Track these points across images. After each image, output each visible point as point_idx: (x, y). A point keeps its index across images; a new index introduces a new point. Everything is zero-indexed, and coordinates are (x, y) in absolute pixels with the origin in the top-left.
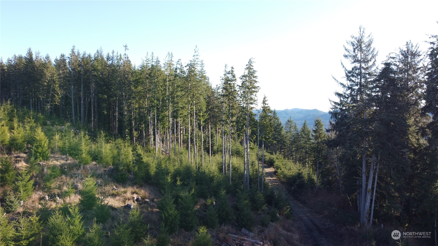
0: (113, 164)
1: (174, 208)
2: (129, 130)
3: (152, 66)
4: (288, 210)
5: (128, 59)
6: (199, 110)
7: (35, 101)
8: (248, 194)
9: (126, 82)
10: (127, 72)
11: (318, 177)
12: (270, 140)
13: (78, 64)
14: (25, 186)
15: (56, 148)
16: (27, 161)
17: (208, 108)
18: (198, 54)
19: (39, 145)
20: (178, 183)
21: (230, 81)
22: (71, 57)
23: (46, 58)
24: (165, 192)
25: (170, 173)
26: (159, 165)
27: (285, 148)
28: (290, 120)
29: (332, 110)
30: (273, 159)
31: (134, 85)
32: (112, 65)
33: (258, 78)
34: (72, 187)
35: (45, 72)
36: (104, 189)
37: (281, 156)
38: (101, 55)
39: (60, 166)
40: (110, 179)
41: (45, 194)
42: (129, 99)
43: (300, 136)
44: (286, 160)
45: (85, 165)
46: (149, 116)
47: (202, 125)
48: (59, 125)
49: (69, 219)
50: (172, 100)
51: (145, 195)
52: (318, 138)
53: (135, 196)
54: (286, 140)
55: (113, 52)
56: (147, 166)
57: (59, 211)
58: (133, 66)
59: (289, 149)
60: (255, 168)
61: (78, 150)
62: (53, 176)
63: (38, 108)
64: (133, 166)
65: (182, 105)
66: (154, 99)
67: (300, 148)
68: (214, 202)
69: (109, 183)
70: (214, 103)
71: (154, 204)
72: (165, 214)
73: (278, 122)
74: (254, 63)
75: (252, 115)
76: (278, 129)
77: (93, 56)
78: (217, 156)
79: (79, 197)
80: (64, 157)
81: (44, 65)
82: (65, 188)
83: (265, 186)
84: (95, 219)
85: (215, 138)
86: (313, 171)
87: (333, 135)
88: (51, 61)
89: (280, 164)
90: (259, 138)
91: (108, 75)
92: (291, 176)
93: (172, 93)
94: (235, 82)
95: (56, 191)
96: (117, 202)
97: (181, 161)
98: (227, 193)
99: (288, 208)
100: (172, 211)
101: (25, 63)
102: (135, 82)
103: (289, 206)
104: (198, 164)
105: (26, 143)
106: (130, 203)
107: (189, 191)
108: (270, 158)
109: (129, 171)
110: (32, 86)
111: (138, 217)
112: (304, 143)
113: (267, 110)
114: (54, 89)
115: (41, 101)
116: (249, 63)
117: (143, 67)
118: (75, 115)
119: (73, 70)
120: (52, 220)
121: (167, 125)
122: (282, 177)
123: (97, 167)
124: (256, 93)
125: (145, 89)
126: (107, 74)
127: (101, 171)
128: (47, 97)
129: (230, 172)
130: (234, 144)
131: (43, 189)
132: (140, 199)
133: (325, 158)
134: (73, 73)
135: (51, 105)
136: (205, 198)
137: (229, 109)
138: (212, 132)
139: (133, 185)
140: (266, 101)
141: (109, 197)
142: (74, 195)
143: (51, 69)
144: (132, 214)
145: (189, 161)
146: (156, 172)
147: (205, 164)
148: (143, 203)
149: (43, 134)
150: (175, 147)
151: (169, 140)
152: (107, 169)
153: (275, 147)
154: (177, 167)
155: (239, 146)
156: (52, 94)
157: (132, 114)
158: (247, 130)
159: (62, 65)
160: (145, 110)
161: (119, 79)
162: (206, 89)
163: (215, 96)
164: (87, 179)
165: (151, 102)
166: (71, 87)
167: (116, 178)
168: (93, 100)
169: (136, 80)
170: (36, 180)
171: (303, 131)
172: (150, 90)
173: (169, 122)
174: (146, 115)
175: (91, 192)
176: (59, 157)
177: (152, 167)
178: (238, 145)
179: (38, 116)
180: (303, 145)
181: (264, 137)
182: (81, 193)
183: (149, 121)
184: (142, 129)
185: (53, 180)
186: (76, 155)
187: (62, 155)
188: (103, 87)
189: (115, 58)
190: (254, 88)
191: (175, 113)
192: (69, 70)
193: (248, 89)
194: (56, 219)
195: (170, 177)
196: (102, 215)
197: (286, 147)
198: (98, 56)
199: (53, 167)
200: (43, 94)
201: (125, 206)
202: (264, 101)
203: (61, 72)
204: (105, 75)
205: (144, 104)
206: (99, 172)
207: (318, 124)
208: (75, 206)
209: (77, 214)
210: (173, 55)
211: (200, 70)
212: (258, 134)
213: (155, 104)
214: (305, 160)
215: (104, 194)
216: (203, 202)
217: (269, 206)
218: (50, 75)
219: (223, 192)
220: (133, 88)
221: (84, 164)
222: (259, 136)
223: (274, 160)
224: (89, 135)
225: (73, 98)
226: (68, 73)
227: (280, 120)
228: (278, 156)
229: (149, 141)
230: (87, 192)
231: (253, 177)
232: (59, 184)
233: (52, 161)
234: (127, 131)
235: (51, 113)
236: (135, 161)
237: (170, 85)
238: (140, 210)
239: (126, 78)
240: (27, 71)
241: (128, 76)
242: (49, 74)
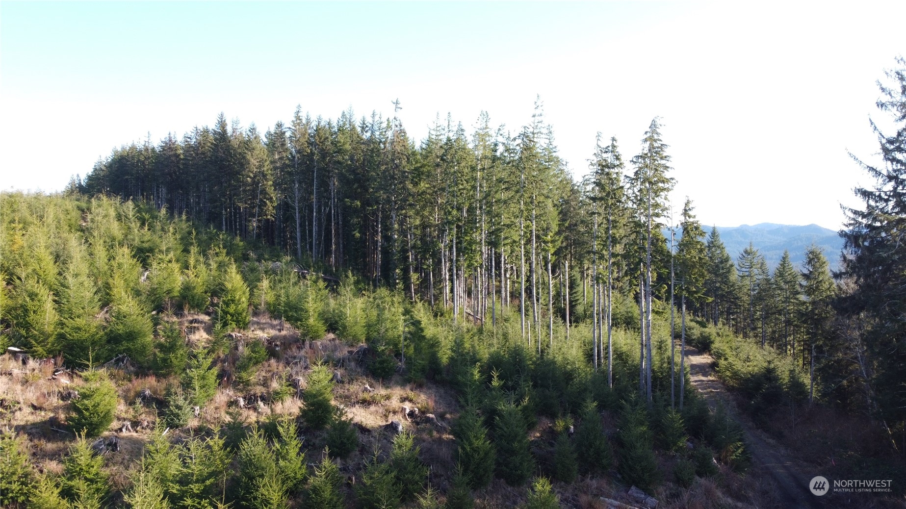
0: (367, 340)
1: (483, 436)
2: (401, 270)
3: (449, 140)
4: (740, 451)
5: (402, 128)
6: (543, 230)
7: (231, 212)
8: (645, 413)
9: (397, 175)
10: (399, 153)
11: (814, 379)
12: (699, 295)
13: (307, 141)
14: (203, 378)
15: (263, 305)
16: (209, 329)
17: (563, 225)
18: (541, 112)
19: (231, 300)
20: (495, 383)
21: (609, 168)
22: (293, 128)
23: (250, 131)
24: (466, 401)
25: (479, 361)
26: (458, 344)
27: (739, 311)
28: (749, 251)
29: (846, 229)
30: (710, 336)
31: (412, 180)
32: (371, 141)
33: (671, 159)
34: (288, 383)
35: (249, 157)
36: (347, 390)
37: (728, 330)
38: (350, 121)
39: (268, 340)
40: (359, 370)
41: (239, 394)
42: (402, 208)
43: (774, 286)
44: (739, 339)
45: (313, 340)
46: (442, 242)
47: (551, 260)
48: (271, 260)
49: (279, 447)
50: (488, 209)
51: (427, 405)
52: (814, 291)
53: (408, 406)
54: (740, 295)
55: (374, 115)
56: (434, 344)
57: (258, 431)
58: (410, 141)
59: (748, 314)
60: (665, 356)
61: (302, 310)
62: (254, 360)
63: (236, 226)
64: (405, 345)
65: (510, 218)
66: (452, 208)
67: (775, 313)
68: (572, 427)
69: (357, 377)
70: (578, 214)
71: (444, 424)
72: (465, 446)
73: (723, 255)
74: (663, 126)
75: (658, 240)
76: (723, 269)
77: (334, 123)
78: (582, 326)
79: (299, 403)
80: (276, 322)
81: (247, 145)
82: (275, 385)
83: (689, 395)
84: (327, 449)
85: (580, 289)
86: (804, 364)
87: (850, 286)
88: (259, 137)
89: (725, 348)
90: (675, 290)
91: (364, 160)
92: (750, 374)
93: (488, 195)
94: (621, 170)
95: (259, 390)
96: (372, 417)
97: (505, 336)
98: (601, 407)
99: (739, 447)
100: (480, 441)
101: (214, 142)
102: (414, 174)
103: (740, 443)
104: (541, 343)
105: (210, 294)
106: (397, 420)
107: (518, 402)
108: (701, 334)
109: (398, 354)
110: (226, 185)
111: (410, 450)
112: (783, 302)
113: (692, 230)
114: (265, 190)
115: (241, 213)
116: (650, 127)
117: (430, 142)
118: (302, 241)
119: (298, 152)
120: (246, 447)
121: (476, 262)
122: (730, 377)
123: (335, 346)
124: (666, 193)
125: (434, 187)
126: (362, 158)
127: (344, 352)
128: (252, 205)
129: (609, 362)
130: (621, 301)
131: (235, 385)
132: (417, 412)
133: (832, 337)
134: (298, 158)
135: (259, 221)
136: (553, 416)
137: (608, 229)
138: (574, 276)
139: (403, 383)
140: (690, 209)
141: (357, 406)
142: (290, 399)
143: (258, 152)
144: (398, 443)
145: (522, 336)
146: (451, 359)
147: (555, 343)
148: (423, 420)
149: (239, 277)
150: (493, 305)
151: (482, 291)
152: (355, 350)
153: (715, 308)
154: (496, 348)
155: (632, 307)
156: (261, 200)
157: (407, 237)
158: (648, 272)
159: (278, 144)
160: (435, 231)
161: (383, 168)
162: (558, 186)
163: (581, 199)
164: (315, 368)
165: (445, 214)
166: (295, 186)
167: (372, 368)
168: (334, 210)
169: (416, 169)
170: (223, 366)
171: (780, 273)
172: (443, 189)
173: (482, 254)
174: (435, 240)
175: (322, 394)
176: (268, 323)
177: (444, 346)
178: (631, 305)
179: (235, 242)
180: (781, 306)
181: (685, 289)
182: (303, 395)
183: (441, 252)
184: (427, 269)
185: (254, 369)
186: (297, 320)
187: (273, 319)
188: (354, 184)
189: (376, 127)
190: (664, 183)
191: (493, 235)
192: (291, 154)
193: (650, 183)
194: (254, 446)
195: (478, 370)
196: (342, 441)
197: (740, 309)
198: (344, 124)
199: (255, 342)
200: (245, 200)
201: (387, 426)
202: (685, 210)
203: (277, 157)
204: (358, 160)
205: (433, 217)
206: (339, 355)
207: (813, 258)
208: (289, 423)
209: (292, 437)
210: (489, 117)
211: (545, 146)
212: (673, 281)
213: (453, 217)
214: (786, 339)
215: (348, 400)
216: (547, 424)
217: (696, 441)
218: (257, 164)
219: (591, 406)
220: (410, 186)
221: (311, 338)
222: (675, 285)
223: (712, 338)
224: (325, 280)
225: (297, 208)
226: (289, 159)
227: (726, 249)
228: (720, 329)
229: (441, 293)
230: (315, 395)
231: (662, 374)
232: (264, 376)
233: (253, 331)
234: (399, 272)
235: (259, 236)
236: (409, 336)
237: (483, 178)
238: (413, 437)
239: (397, 166)
240: (217, 157)
241: (401, 162)
242: (255, 162)
